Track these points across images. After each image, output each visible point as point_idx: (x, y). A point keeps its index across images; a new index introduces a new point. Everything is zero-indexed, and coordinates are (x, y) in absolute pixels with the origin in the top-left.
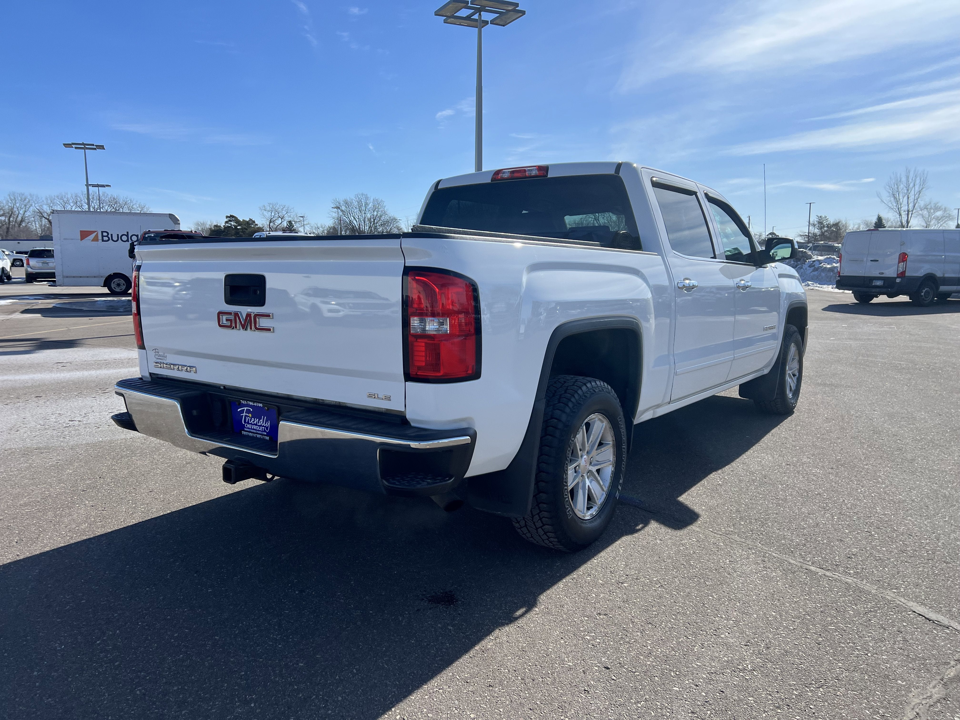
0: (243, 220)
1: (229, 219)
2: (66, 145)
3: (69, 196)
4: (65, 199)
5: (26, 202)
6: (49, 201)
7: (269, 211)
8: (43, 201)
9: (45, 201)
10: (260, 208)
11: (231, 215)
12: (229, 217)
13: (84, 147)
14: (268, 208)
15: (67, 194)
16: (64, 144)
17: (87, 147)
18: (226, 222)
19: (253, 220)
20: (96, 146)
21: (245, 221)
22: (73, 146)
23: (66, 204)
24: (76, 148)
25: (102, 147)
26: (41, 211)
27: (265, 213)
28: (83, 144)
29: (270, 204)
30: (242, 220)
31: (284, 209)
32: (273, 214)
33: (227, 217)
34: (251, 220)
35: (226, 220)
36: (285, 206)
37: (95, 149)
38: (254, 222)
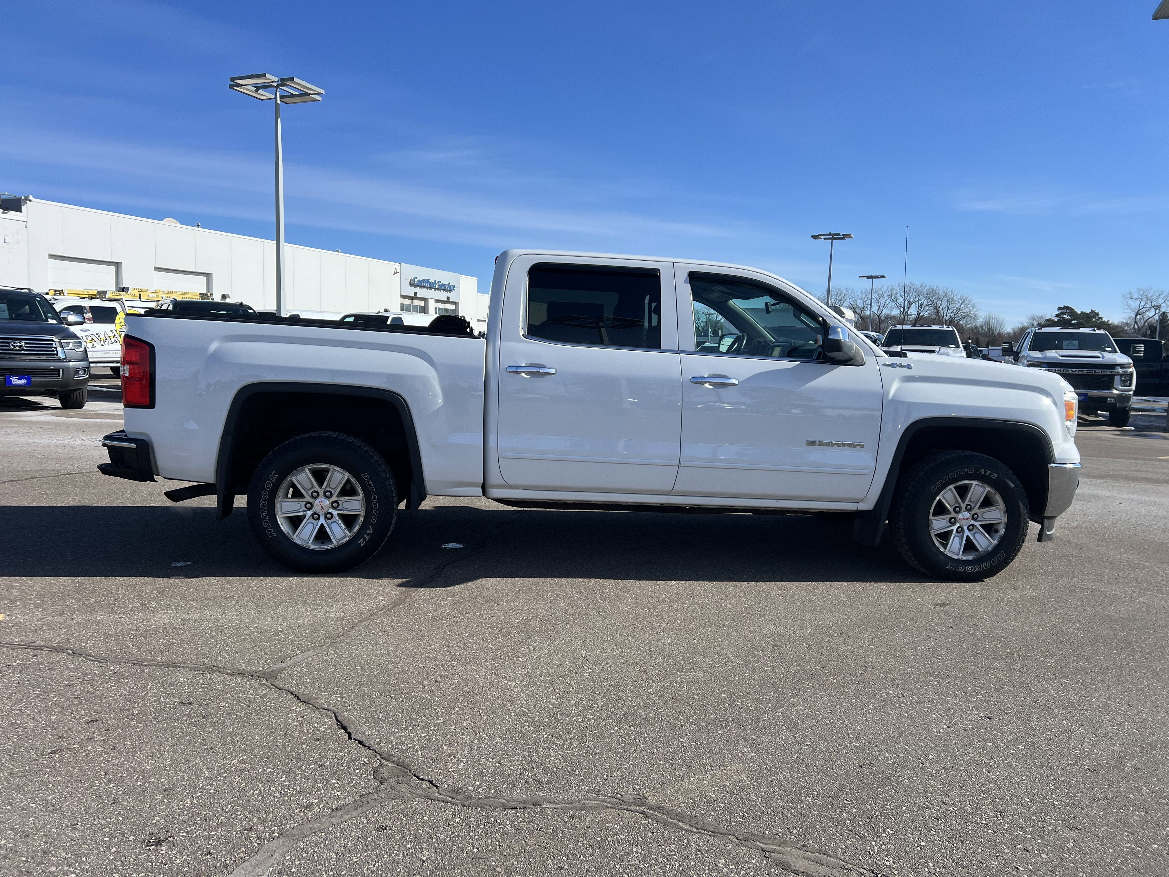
0: (1082, 312)
1: (1062, 311)
2: (815, 237)
3: (885, 289)
4: (880, 293)
5: (841, 297)
6: (864, 296)
7: (1136, 299)
8: (858, 296)
9: (860, 296)
10: (1124, 296)
11: (1064, 306)
12: (1062, 309)
13: (832, 237)
14: (1136, 296)
15: (883, 287)
16: (812, 237)
17: (835, 237)
18: (1057, 315)
19: (1097, 311)
20: (843, 235)
21: (1084, 313)
22: (822, 237)
23: (881, 299)
24: (825, 239)
25: (847, 236)
26: (855, 306)
27: (1131, 302)
28: (830, 234)
29: (1140, 290)
30: (1079, 313)
31: (1161, 296)
32: (1143, 303)
33: (1059, 308)
34: (1093, 311)
35: (1058, 312)
36: (1163, 292)
37: (843, 238)
38: (1097, 314)
